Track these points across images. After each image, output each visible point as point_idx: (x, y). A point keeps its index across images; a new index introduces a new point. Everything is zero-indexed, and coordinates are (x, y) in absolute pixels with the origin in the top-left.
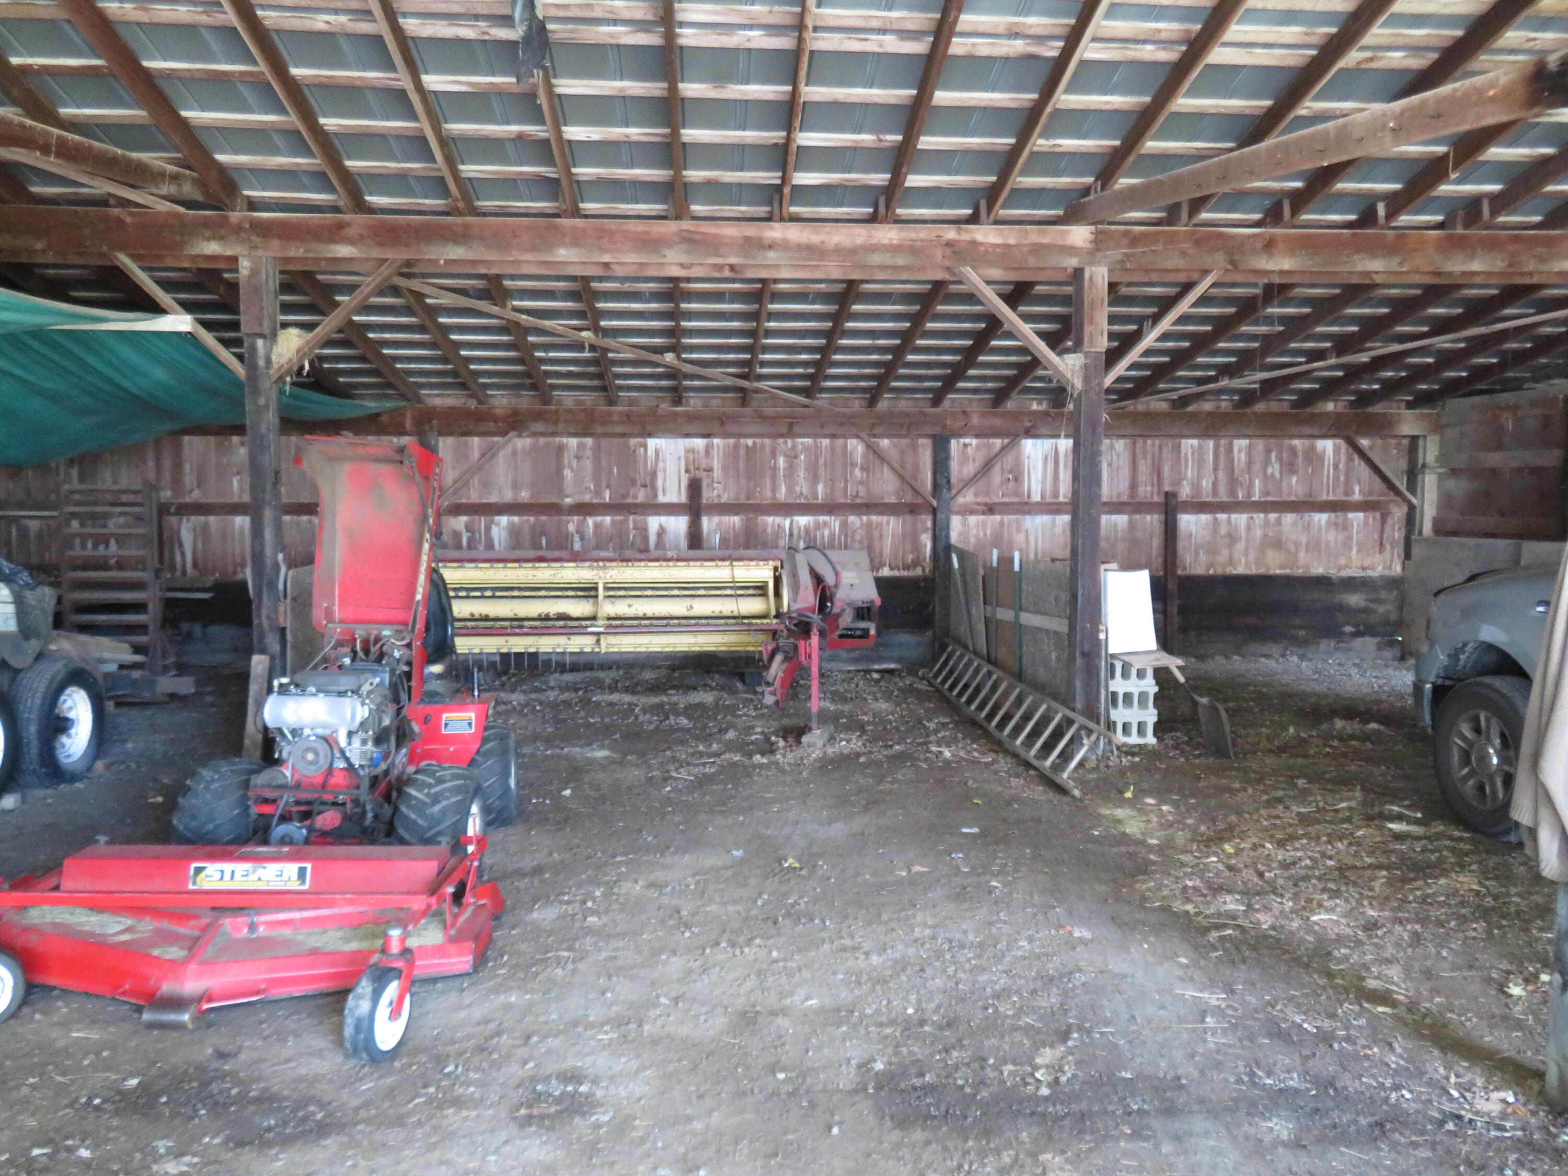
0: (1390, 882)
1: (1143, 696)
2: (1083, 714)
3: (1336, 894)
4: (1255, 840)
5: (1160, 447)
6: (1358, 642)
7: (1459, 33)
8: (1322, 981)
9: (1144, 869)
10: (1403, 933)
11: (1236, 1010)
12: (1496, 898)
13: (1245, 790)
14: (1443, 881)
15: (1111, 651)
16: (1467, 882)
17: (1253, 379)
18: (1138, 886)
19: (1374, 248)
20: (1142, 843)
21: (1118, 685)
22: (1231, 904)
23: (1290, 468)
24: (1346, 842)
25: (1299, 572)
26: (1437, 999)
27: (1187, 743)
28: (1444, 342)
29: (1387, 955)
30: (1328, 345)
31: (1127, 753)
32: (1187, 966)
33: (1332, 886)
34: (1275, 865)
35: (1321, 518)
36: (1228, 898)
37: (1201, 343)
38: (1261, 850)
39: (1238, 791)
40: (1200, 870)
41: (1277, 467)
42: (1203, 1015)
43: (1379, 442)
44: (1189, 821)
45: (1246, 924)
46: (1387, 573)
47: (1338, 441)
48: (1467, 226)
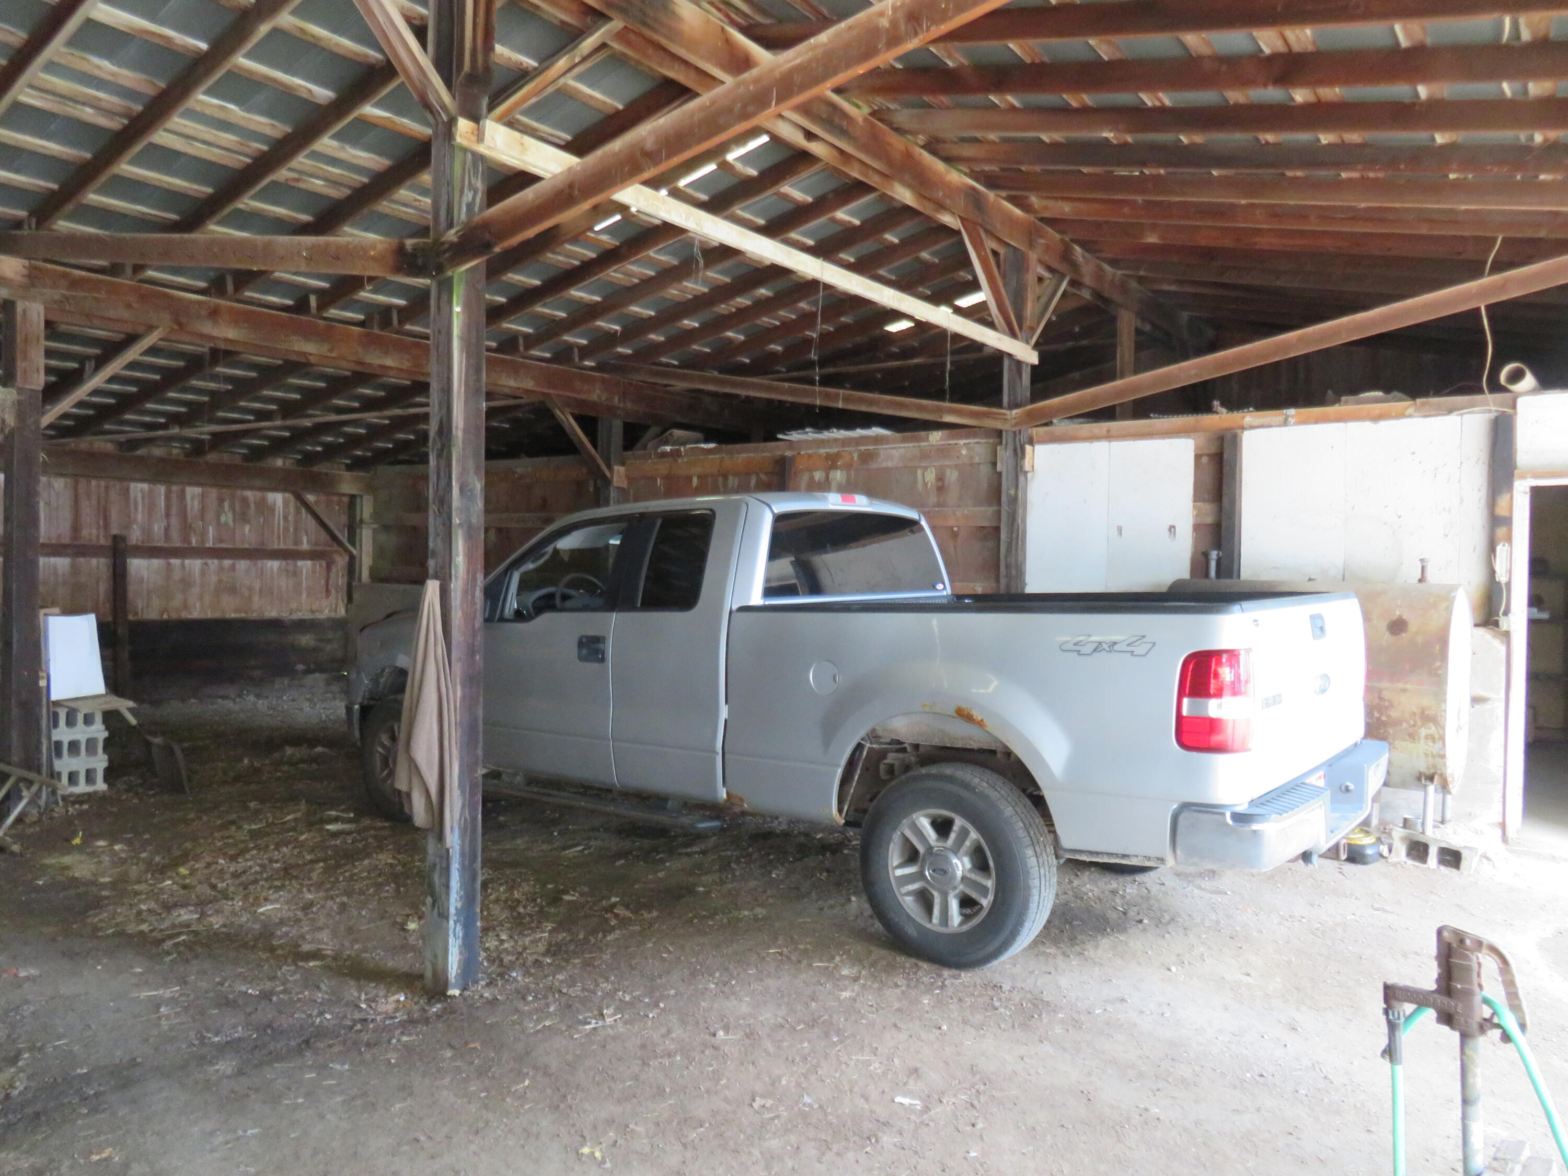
0: (326, 870)
1: (91, 743)
2: (21, 765)
3: (278, 889)
4: (208, 859)
5: (107, 488)
6: (310, 679)
7: (366, 180)
8: (264, 956)
9: (97, 904)
10: (332, 905)
11: (188, 996)
12: (404, 865)
13: (200, 818)
14: (366, 862)
15: (54, 697)
16: (385, 858)
17: (204, 431)
18: (89, 920)
19: (308, 333)
20: (94, 883)
21: (63, 734)
22: (185, 915)
23: (242, 517)
24: (290, 847)
25: (254, 616)
26: (356, 946)
27: (141, 785)
28: (372, 417)
29: (320, 924)
30: (274, 407)
31: (74, 803)
32: (141, 974)
33: (278, 883)
34: (228, 876)
35: (274, 565)
36: (182, 912)
37: (149, 391)
38: (214, 867)
39: (193, 820)
40: (153, 895)
41: (230, 515)
42: (158, 1007)
43: (323, 498)
44: (144, 855)
45: (200, 928)
46: (333, 615)
47: (287, 495)
48: (382, 329)
